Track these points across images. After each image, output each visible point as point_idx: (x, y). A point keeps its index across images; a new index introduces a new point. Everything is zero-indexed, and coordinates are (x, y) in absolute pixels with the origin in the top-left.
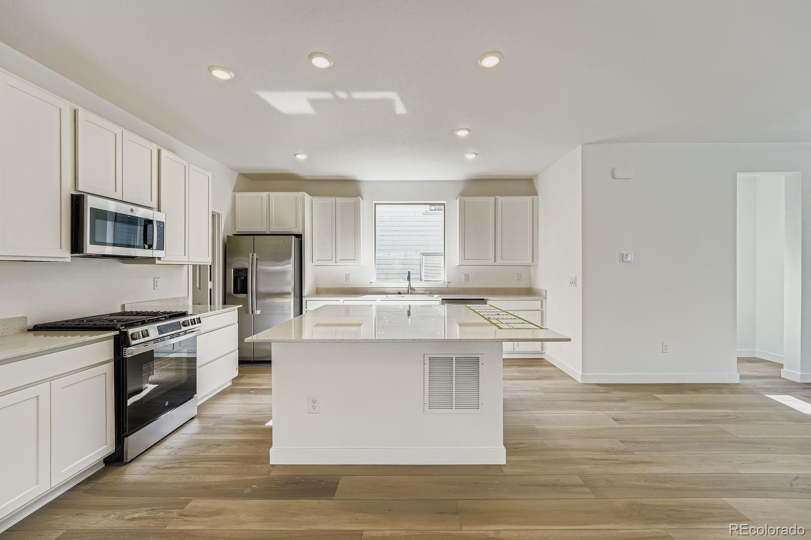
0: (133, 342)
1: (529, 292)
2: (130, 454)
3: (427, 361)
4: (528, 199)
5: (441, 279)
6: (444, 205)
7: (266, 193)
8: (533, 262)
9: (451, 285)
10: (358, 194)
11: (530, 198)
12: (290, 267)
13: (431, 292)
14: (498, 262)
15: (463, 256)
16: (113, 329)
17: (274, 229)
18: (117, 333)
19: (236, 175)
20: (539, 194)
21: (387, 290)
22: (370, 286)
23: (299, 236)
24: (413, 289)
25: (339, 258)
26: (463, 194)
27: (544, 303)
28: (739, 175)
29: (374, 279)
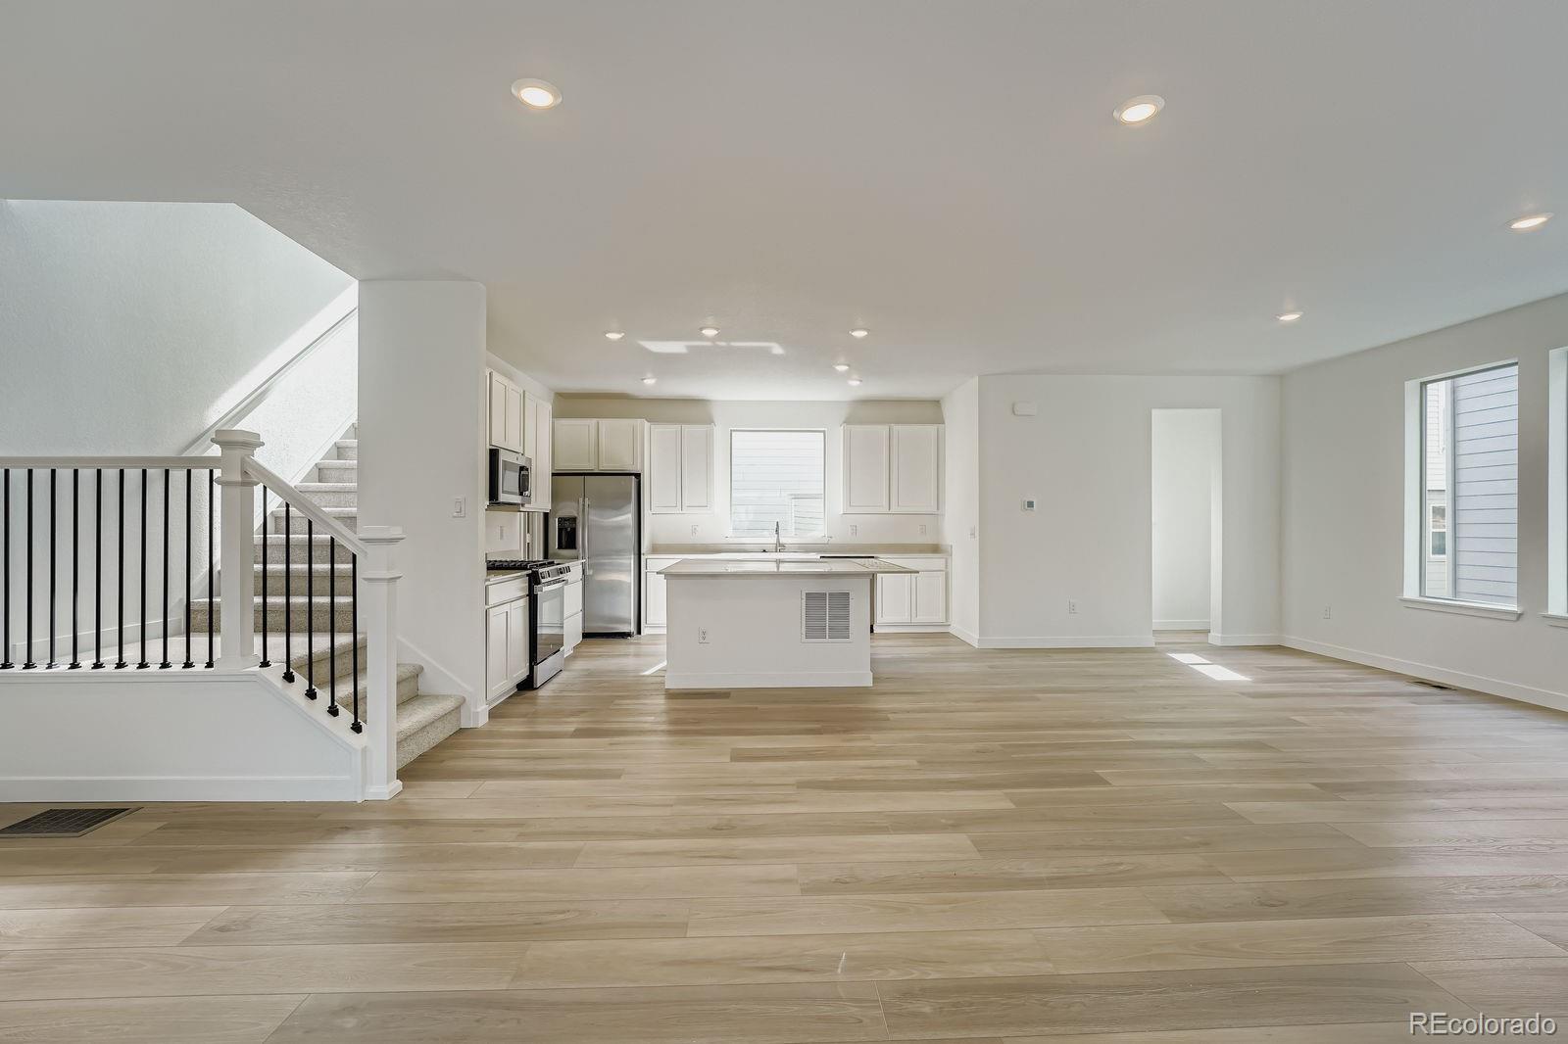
0: (543, 581)
1: (935, 549)
2: (539, 681)
3: (804, 597)
4: (932, 429)
5: (818, 533)
6: (824, 432)
7: (594, 421)
8: (938, 509)
9: (832, 541)
10: (710, 421)
11: (935, 427)
12: (628, 518)
13: (806, 548)
14: (893, 511)
15: (849, 502)
16: (525, 568)
17: (605, 467)
18: (530, 572)
19: (552, 395)
20: (946, 421)
21: (747, 547)
22: (724, 541)
23: (638, 476)
24: (783, 545)
25: (686, 503)
26: (848, 421)
27: (949, 561)
28: (1154, 412)
29: (729, 532)
